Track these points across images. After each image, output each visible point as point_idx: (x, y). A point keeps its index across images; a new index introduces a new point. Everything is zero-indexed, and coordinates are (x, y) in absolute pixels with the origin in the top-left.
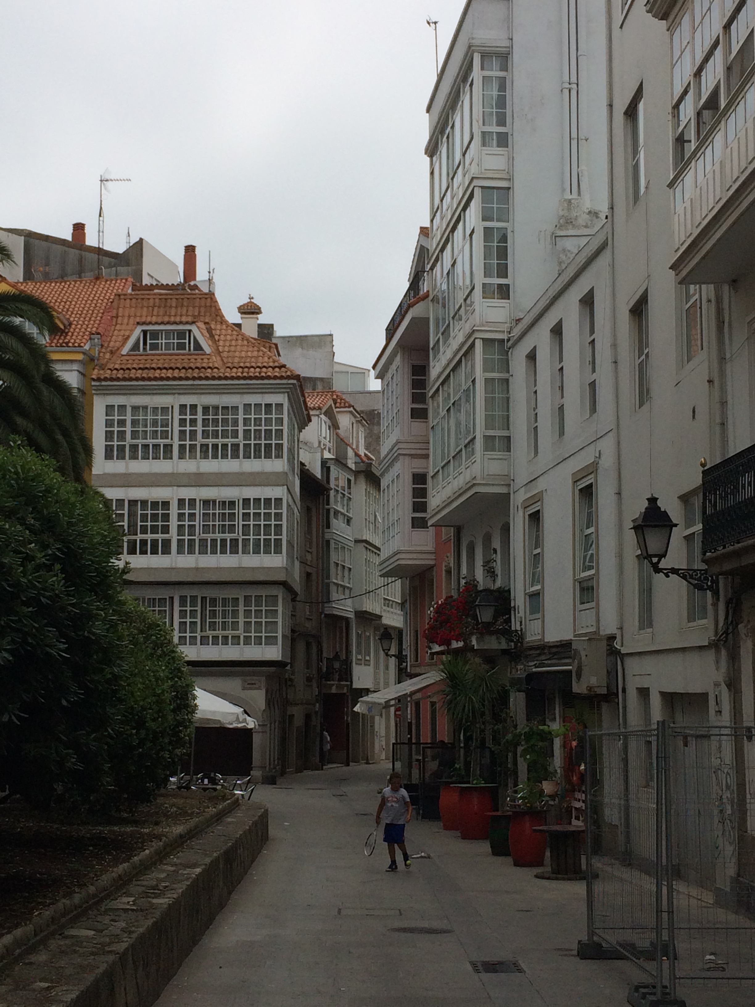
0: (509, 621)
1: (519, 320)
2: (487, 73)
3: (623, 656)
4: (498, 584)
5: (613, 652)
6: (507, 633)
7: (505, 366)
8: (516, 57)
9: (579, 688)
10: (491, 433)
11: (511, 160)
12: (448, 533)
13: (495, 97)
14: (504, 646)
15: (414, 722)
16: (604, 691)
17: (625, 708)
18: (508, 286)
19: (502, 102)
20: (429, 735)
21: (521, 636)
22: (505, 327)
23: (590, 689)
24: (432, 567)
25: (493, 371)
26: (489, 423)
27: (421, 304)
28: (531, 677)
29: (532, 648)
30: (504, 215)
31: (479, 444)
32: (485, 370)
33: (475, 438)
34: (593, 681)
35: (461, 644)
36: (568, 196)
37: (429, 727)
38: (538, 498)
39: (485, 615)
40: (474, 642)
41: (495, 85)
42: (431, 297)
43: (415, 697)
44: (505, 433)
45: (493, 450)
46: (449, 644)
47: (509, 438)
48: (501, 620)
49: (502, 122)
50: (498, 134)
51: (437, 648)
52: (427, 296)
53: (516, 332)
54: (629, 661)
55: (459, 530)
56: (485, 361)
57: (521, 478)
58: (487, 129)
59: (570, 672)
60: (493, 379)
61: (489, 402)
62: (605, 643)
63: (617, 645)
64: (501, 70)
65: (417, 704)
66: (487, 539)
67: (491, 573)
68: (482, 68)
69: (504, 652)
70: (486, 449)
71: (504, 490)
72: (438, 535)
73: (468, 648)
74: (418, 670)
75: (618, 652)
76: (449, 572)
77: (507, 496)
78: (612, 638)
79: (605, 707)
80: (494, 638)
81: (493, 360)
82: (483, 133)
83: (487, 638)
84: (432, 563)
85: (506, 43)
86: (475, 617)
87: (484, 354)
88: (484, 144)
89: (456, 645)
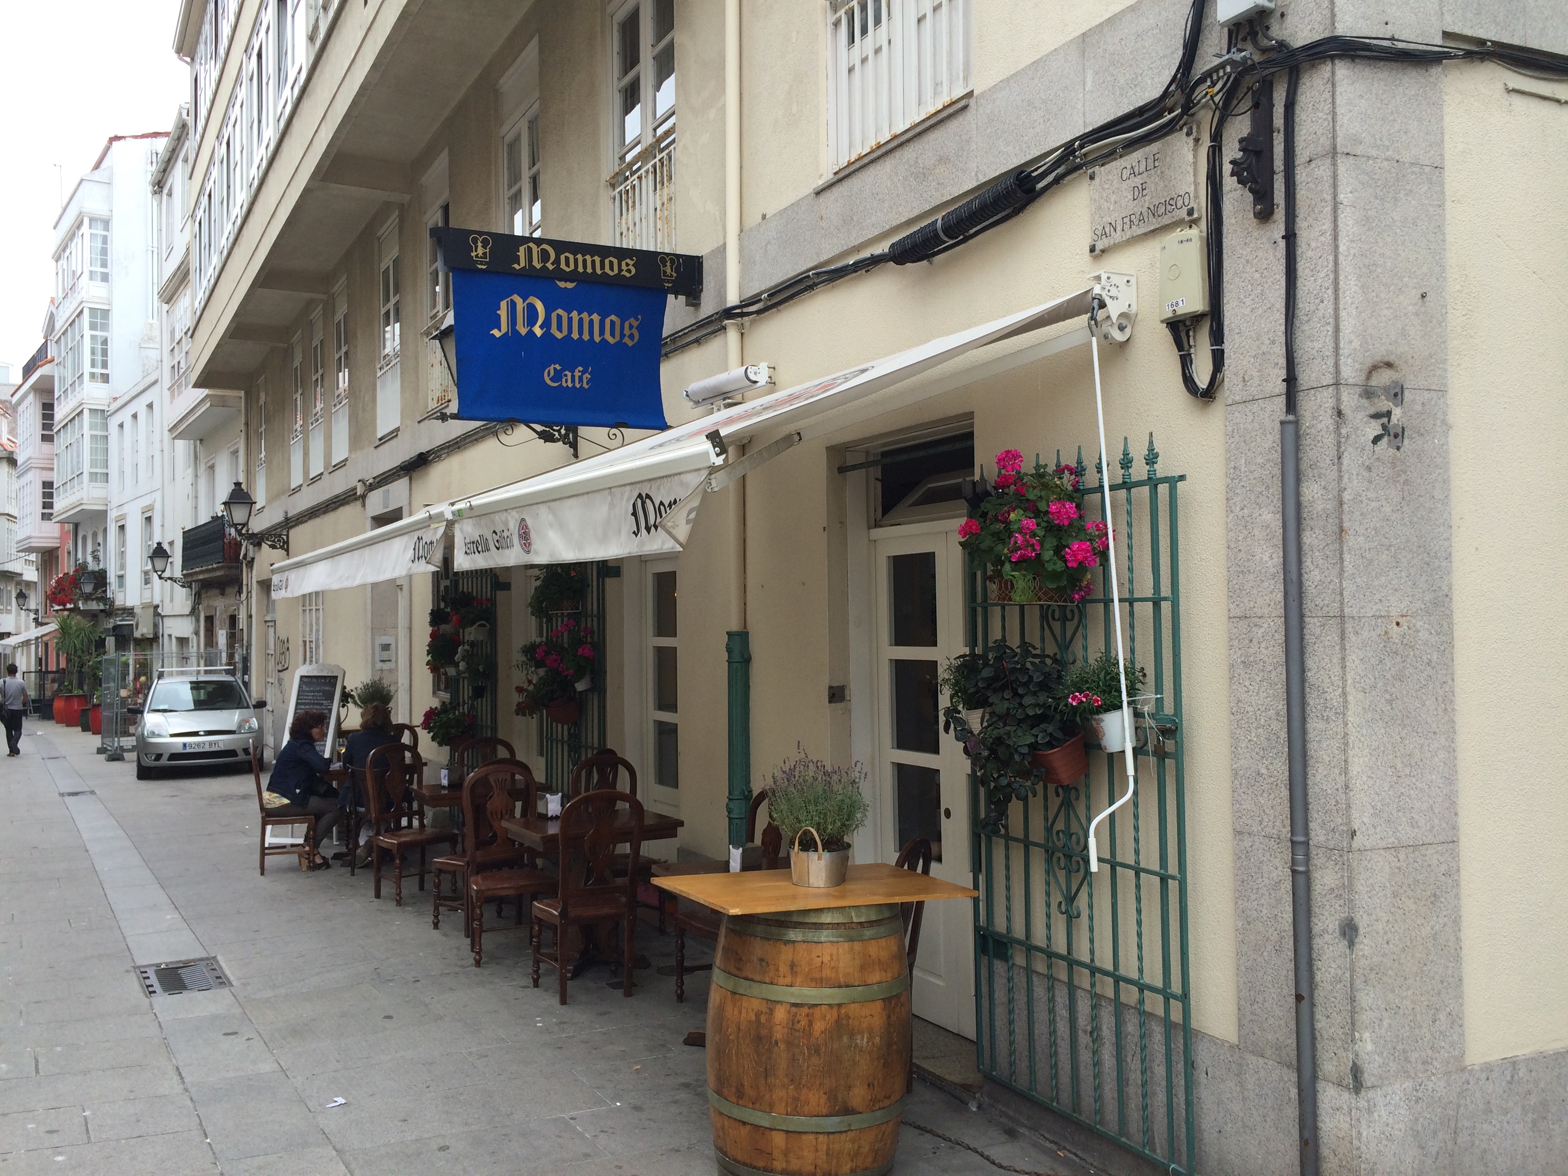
0: (105, 591)
1: (115, 399)
2: (93, 231)
3: (163, 617)
4: (101, 566)
5: (157, 614)
6: (104, 599)
7: (105, 427)
8: (115, 225)
9: (137, 634)
10: (94, 470)
11: (111, 292)
12: (69, 527)
13: (99, 249)
14: (102, 607)
15: (44, 658)
16: (151, 636)
17: (163, 645)
18: (108, 375)
19: (104, 252)
20: (55, 664)
21: (112, 602)
22: (106, 402)
23: (142, 635)
24: (58, 548)
25: (96, 430)
26: (93, 463)
27: (48, 365)
28: (116, 628)
29: (118, 609)
30: (105, 327)
31: (86, 476)
32: (91, 429)
33: (82, 473)
34: (145, 631)
35: (72, 606)
36: (151, 321)
37: (55, 659)
38: (123, 517)
39: (88, 588)
40: (80, 605)
41: (100, 240)
42: (56, 362)
43: (45, 639)
44: (105, 471)
45: (96, 481)
46: (65, 605)
47: (107, 474)
48: (100, 591)
49: (104, 264)
50: (101, 273)
51: (57, 608)
52: (52, 360)
53: (114, 407)
54: (165, 619)
55: (76, 526)
56: (91, 423)
57: (115, 503)
58: (93, 269)
59: (132, 625)
60: (97, 436)
61: (93, 451)
62: (152, 609)
63: (159, 610)
64: (104, 230)
65: (46, 645)
66: (95, 535)
67: (96, 558)
68: (90, 228)
69: (102, 611)
70: (91, 481)
71: (103, 508)
72: (62, 528)
73: (76, 610)
74: (46, 620)
75: (159, 614)
76: (69, 553)
77: (105, 512)
78: (157, 606)
79: (155, 645)
80: (95, 602)
81: (97, 423)
82: (91, 272)
83: (89, 602)
84: (58, 545)
85: (108, 213)
86: (81, 590)
87: (90, 418)
88: (91, 279)
89: (69, 606)
